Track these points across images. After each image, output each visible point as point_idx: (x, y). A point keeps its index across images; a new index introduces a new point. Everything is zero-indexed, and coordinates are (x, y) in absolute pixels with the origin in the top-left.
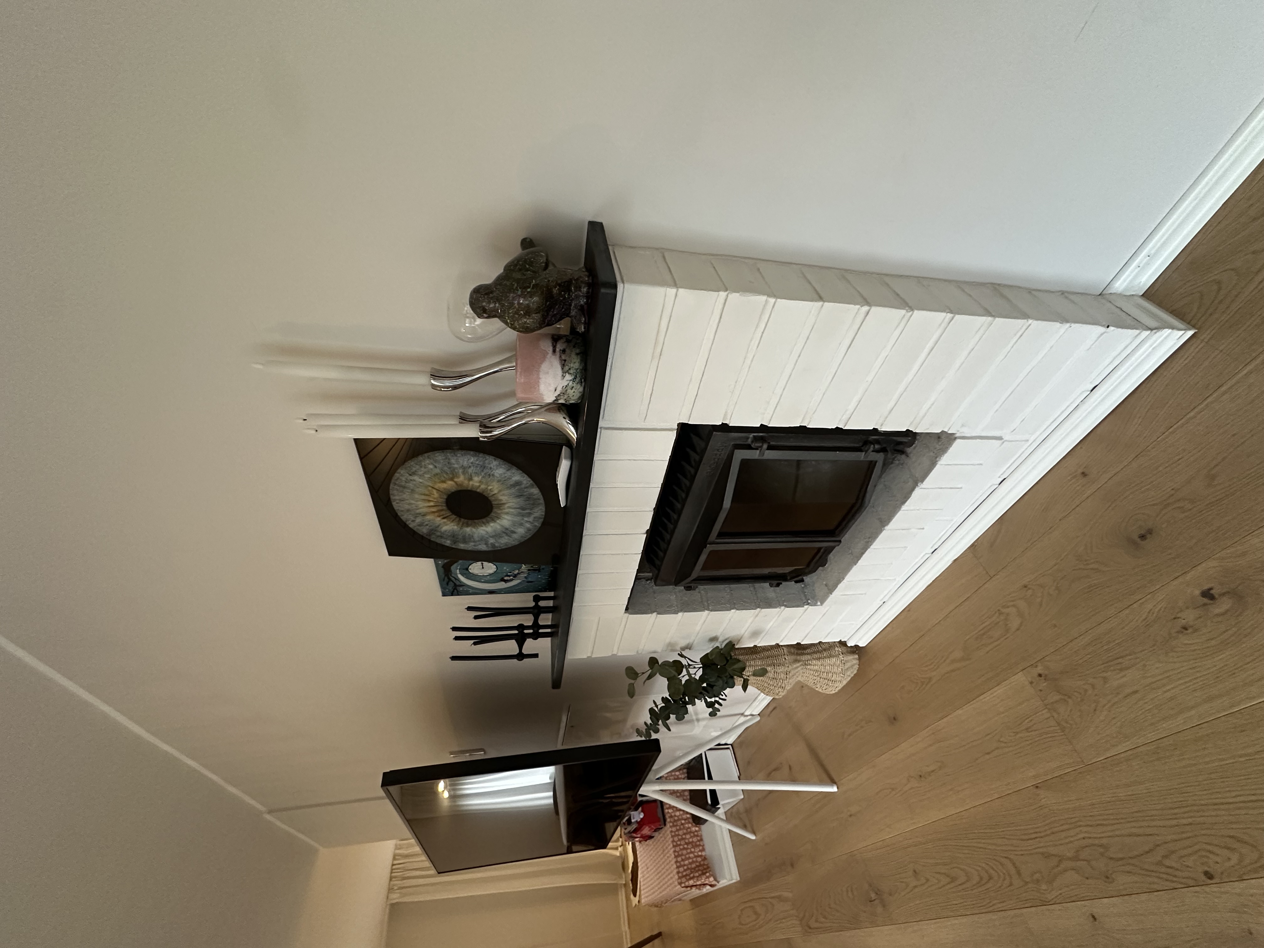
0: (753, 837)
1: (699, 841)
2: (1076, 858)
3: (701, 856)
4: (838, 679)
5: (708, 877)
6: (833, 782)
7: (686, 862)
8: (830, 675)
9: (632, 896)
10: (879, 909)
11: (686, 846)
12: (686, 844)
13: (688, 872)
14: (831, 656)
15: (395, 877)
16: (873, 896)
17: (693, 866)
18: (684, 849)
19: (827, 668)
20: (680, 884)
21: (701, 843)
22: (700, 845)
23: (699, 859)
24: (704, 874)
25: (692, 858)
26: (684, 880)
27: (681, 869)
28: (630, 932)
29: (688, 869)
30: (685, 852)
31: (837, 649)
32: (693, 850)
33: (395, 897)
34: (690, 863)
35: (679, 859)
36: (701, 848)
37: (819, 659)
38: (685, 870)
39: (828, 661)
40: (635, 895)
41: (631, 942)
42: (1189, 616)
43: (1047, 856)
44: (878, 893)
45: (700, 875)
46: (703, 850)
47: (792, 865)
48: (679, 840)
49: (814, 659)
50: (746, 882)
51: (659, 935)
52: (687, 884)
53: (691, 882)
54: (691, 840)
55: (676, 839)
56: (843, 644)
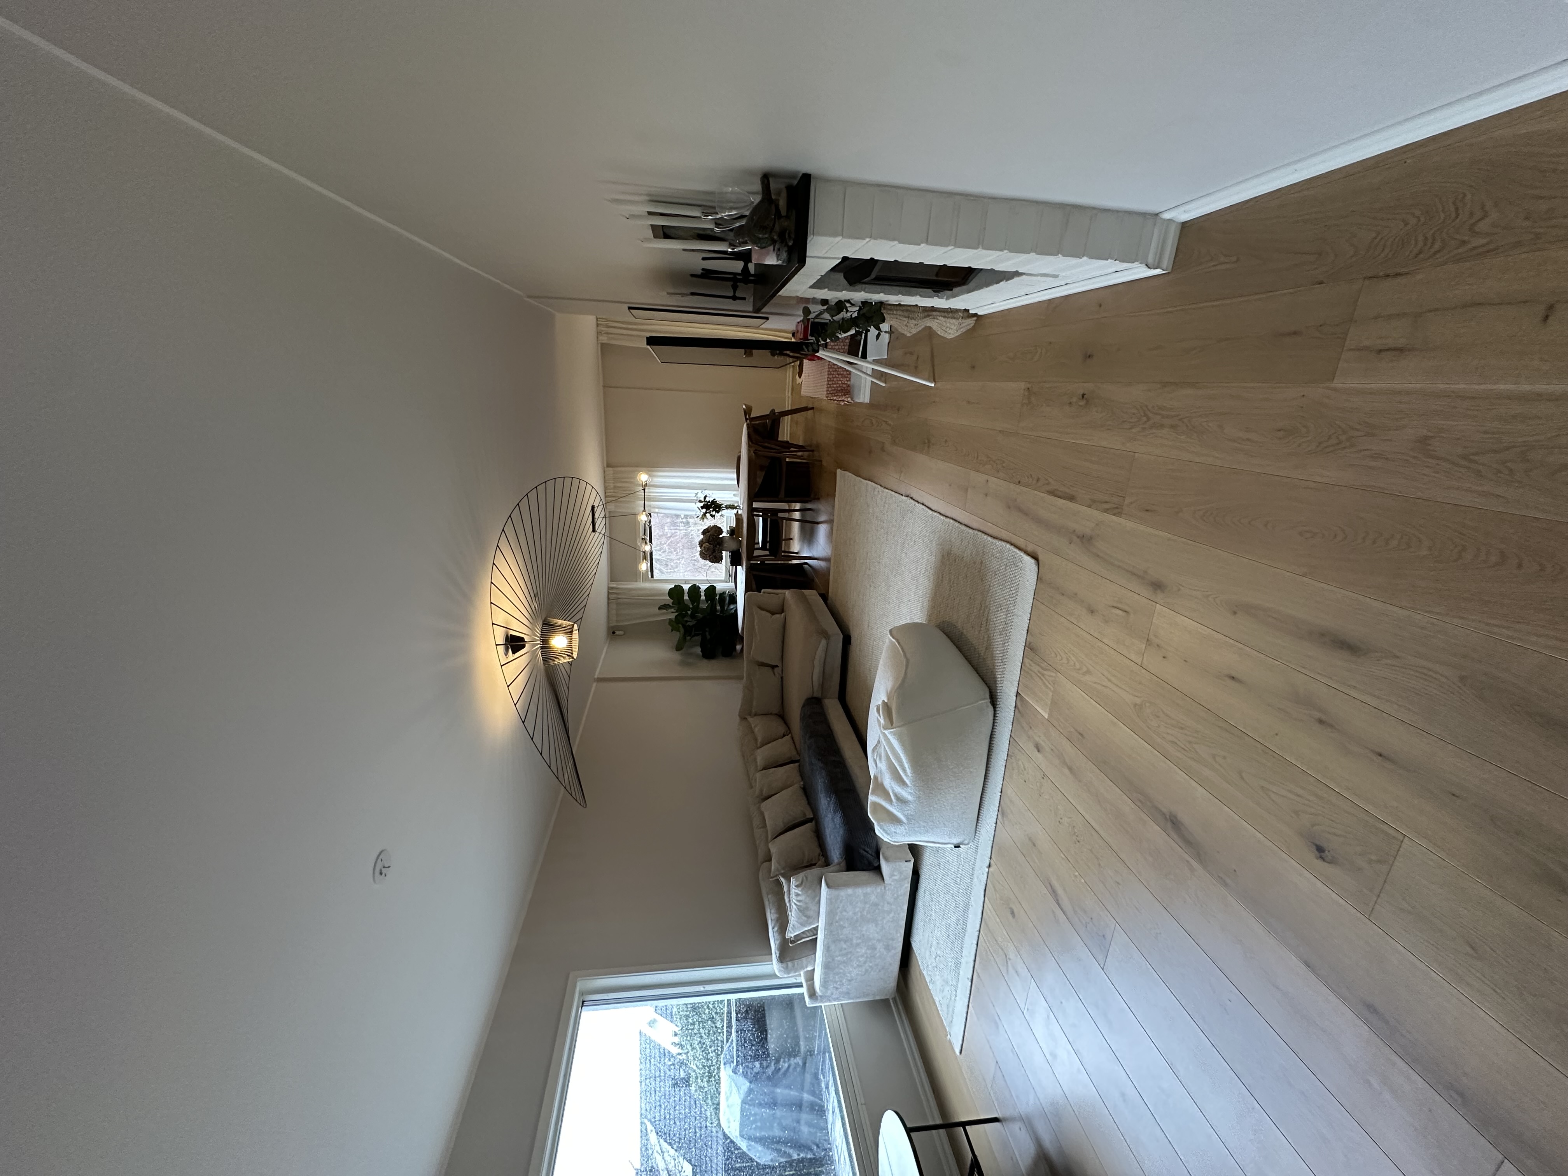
0: (884, 385)
1: (848, 374)
2: (994, 462)
3: (847, 384)
4: (952, 332)
5: (848, 398)
6: (934, 381)
7: (834, 386)
8: (948, 329)
9: (797, 377)
10: (926, 448)
11: (837, 376)
12: (838, 374)
13: (834, 392)
14: (954, 318)
15: (601, 324)
16: (926, 441)
17: (839, 389)
18: (836, 377)
19: (948, 325)
20: (827, 397)
21: (849, 376)
22: (847, 377)
23: (845, 386)
24: (845, 395)
25: (840, 384)
26: (830, 395)
27: (830, 389)
28: (792, 398)
29: (834, 390)
30: (835, 379)
31: (960, 314)
32: (842, 379)
33: (604, 339)
34: (837, 387)
35: (830, 383)
36: (848, 379)
37: (945, 317)
38: (832, 390)
39: (949, 320)
40: (800, 377)
41: (792, 406)
42: (1074, 400)
43: (988, 457)
44: (929, 442)
45: (842, 395)
46: (850, 380)
47: (898, 410)
48: (833, 371)
49: (942, 316)
50: (872, 405)
51: (812, 408)
52: (832, 398)
53: (835, 398)
54: (842, 373)
55: (831, 370)
56: (967, 311)
